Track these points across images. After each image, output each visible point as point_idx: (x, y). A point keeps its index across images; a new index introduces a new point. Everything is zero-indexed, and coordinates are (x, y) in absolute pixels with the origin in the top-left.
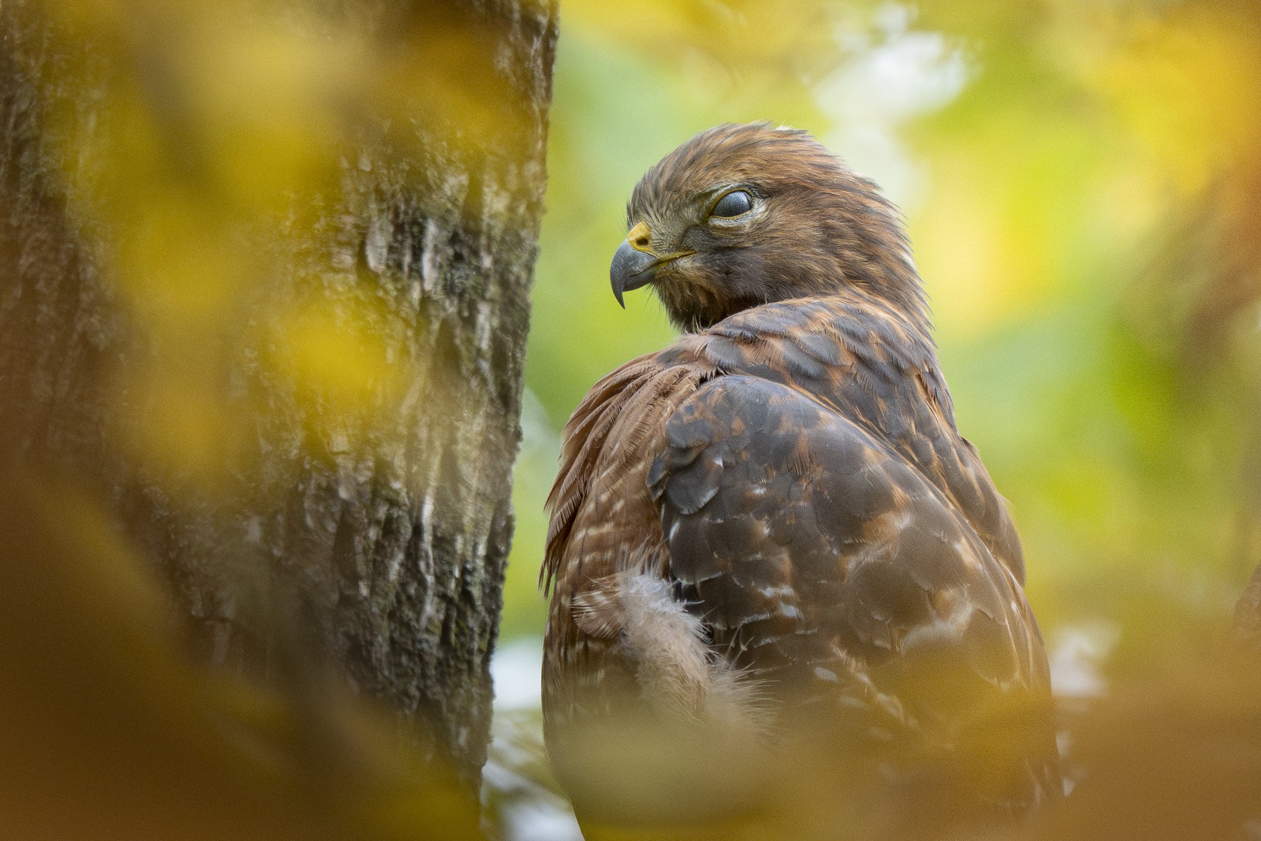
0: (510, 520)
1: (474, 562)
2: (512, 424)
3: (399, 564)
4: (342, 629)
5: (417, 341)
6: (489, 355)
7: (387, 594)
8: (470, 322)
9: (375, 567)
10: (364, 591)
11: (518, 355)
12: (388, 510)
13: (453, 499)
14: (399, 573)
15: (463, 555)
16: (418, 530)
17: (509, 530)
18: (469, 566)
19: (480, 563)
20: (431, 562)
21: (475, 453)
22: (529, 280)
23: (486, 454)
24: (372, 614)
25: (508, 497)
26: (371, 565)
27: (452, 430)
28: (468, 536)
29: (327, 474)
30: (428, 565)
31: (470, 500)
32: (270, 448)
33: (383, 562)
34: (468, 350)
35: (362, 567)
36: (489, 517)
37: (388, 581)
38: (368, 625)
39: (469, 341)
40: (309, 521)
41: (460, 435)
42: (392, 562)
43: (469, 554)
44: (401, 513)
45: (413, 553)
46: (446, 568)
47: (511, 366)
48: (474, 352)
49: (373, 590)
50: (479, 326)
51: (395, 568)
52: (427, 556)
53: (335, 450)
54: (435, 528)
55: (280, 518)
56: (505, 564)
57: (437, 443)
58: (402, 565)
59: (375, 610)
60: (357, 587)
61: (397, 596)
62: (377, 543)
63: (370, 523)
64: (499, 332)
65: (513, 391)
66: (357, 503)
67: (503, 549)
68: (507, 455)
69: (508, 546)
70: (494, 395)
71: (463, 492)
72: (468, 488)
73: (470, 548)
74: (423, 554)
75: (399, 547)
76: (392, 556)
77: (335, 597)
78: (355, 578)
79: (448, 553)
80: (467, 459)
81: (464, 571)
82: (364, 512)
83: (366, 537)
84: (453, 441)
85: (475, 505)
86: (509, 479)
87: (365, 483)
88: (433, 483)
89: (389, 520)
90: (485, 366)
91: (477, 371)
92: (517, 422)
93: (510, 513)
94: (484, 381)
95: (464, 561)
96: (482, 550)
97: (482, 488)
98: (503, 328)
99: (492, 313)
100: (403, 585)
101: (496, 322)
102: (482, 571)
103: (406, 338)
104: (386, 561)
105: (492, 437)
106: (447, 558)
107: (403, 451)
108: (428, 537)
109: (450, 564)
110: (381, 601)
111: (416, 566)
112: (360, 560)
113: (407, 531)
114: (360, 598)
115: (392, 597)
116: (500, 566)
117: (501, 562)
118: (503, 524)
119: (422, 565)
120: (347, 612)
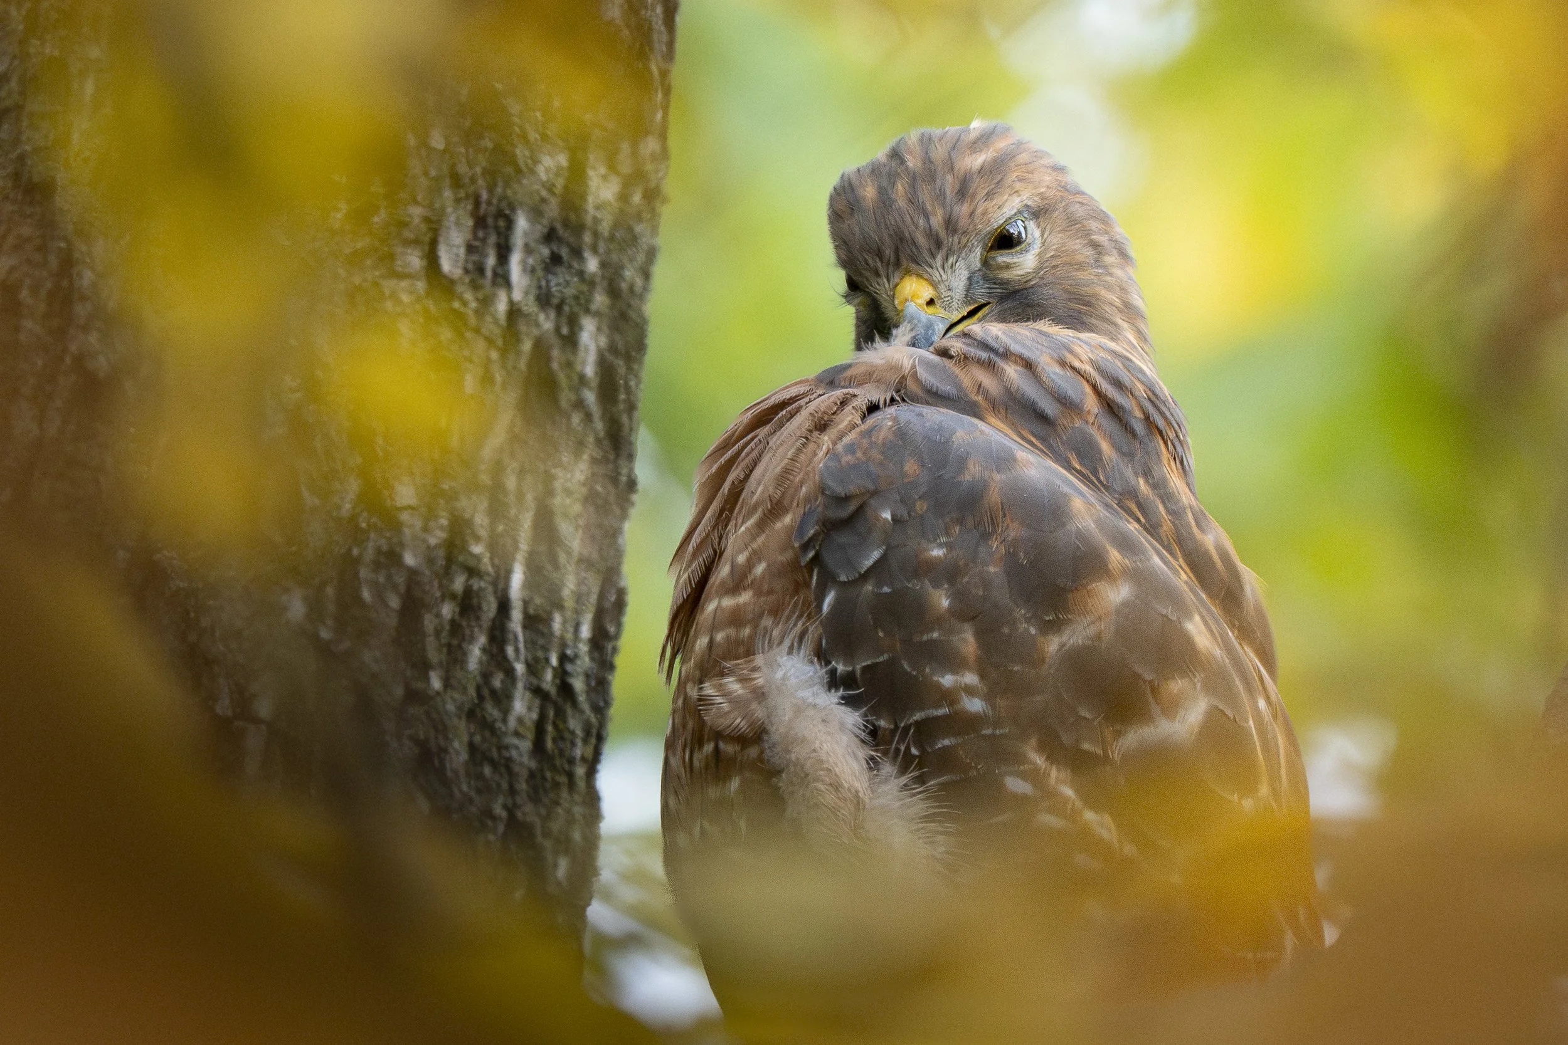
0: (621, 593)
1: (576, 647)
2: (624, 471)
3: (480, 649)
4: (408, 732)
5: (504, 367)
6: (594, 383)
7: (465, 688)
8: (571, 341)
9: (449, 652)
10: (436, 683)
11: (632, 383)
12: (467, 580)
13: (549, 567)
14: (480, 662)
15: (562, 638)
16: (504, 606)
17: (620, 605)
18: (569, 652)
19: (584, 648)
20: (521, 646)
21: (577, 508)
22: (646, 289)
23: (592, 509)
24: (446, 712)
25: (619, 564)
26: (445, 650)
27: (549, 478)
28: (569, 614)
29: (388, 535)
30: (517, 650)
31: (571, 568)
32: (317, 502)
33: (460, 646)
34: (569, 377)
35: (434, 654)
36: (596, 590)
37: (467, 671)
38: (441, 728)
39: (569, 365)
40: (366, 595)
41: (558, 484)
42: (471, 647)
43: (569, 636)
44: (483, 584)
45: (498, 635)
46: (540, 654)
47: (622, 397)
48: (576, 378)
49: (447, 683)
50: (582, 348)
51: (475, 654)
52: (516, 638)
53: (399, 505)
54: (526, 603)
55: (330, 591)
56: (615, 650)
57: (529, 497)
58: (484, 650)
59: (450, 707)
60: (427, 679)
61: (478, 689)
62: (453, 622)
63: (443, 598)
64: (607, 354)
65: (626, 428)
66: (427, 572)
67: (612, 629)
68: (617, 511)
69: (619, 625)
70: (602, 434)
71: (562, 558)
72: (569, 554)
73: (571, 630)
74: (511, 637)
75: (480, 627)
76: (472, 639)
77: (399, 691)
78: (424, 667)
79: (543, 634)
80: (566, 516)
81: (563, 658)
82: (436, 583)
83: (438, 615)
84: (550, 492)
85: (577, 574)
86: (620, 541)
87: (437, 546)
88: (524, 546)
89: (468, 592)
90: (590, 397)
91: (579, 404)
92: (631, 470)
93: (622, 584)
94: (588, 416)
95: (563, 645)
96: (586, 632)
97: (585, 552)
98: (613, 349)
99: (599, 329)
100: (486, 676)
101: (603, 341)
102: (587, 659)
103: (489, 359)
104: (464, 645)
105: (599, 488)
106: (541, 641)
107: (485, 504)
108: (517, 615)
109: (546, 649)
110: (456, 696)
111: (502, 651)
112: (431, 643)
113: (490, 608)
114: (430, 692)
115: (472, 691)
116: (609, 652)
117: (610, 646)
118: (613, 598)
119: (510, 651)
120: (415, 710)
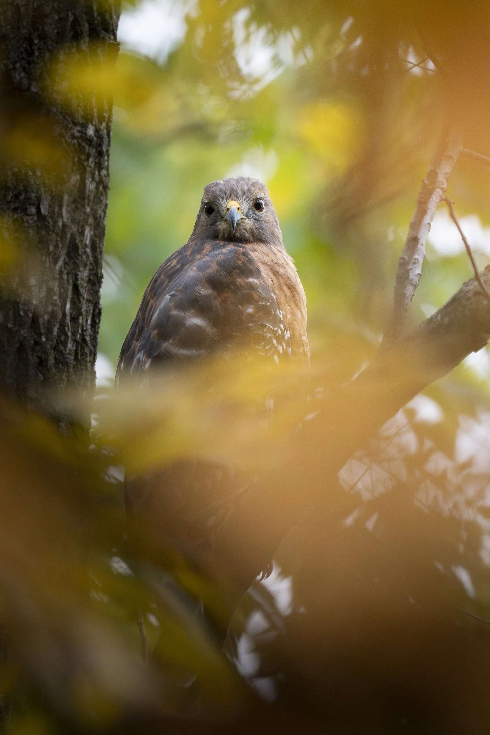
0: (100, 310)
1: (86, 327)
2: (99, 272)
3: (57, 328)
4: (36, 355)
5: (61, 242)
6: (90, 246)
7: (53, 341)
8: (82, 233)
9: (47, 330)
10: (44, 339)
11: (101, 245)
12: (52, 307)
13: (78, 302)
14: (57, 332)
15: (82, 324)
16: (64, 315)
17: (100, 314)
18: (84, 328)
19: (89, 327)
20: (70, 328)
21: (85, 285)
22: (104, 216)
23: (90, 284)
24: (48, 348)
25: (99, 301)
26: (46, 329)
27: (76, 275)
28: (84, 317)
29: (28, 294)
30: (68, 329)
31: (84, 302)
32: (5, 285)
33: (51, 328)
34: (82, 245)
35: (43, 331)
36: (92, 309)
37: (53, 335)
38: (46, 353)
39: (82, 241)
40: (22, 313)
41: (79, 277)
42: (54, 328)
43: (84, 324)
44: (57, 308)
45: (63, 325)
46: (76, 329)
47: (98, 250)
48: (84, 245)
49: (47, 339)
50: (85, 235)
51: (55, 330)
52: (68, 325)
53: (31, 285)
54: (71, 314)
55: (11, 312)
56: (99, 327)
57: (71, 281)
58: (58, 329)
59: (48, 347)
60: (41, 338)
61: (57, 340)
62: (48, 321)
63: (45, 313)
64: (93, 237)
65: (99, 260)
66: (40, 305)
67: (97, 321)
68: (98, 285)
69: (100, 320)
70: (92, 261)
71: (81, 299)
72: (84, 298)
73: (85, 321)
74: (67, 324)
75: (57, 322)
76: (55, 325)
77: (33, 342)
78: (40, 335)
79: (76, 323)
80: (82, 287)
81: (83, 330)
82: (43, 309)
83: (44, 319)
84: (77, 279)
85: (86, 304)
86: (99, 294)
87: (43, 297)
88: (70, 296)
89: (53, 311)
90: (88, 250)
91: (85, 252)
92: (101, 272)
93: (100, 307)
94: (88, 256)
95: (83, 326)
96: (89, 322)
97: (88, 298)
98: (95, 235)
99: (91, 229)
100: (59, 336)
101: (92, 233)
102: (90, 330)
103: (57, 241)
104: (52, 327)
105: (92, 278)
106: (76, 325)
107: (58, 284)
108: (68, 318)
109: (78, 328)
110: (50, 343)
111: (64, 329)
112: (42, 327)
113: (60, 315)
114: (42, 342)
115: (55, 342)
116: (97, 328)
117: (97, 326)
118: (97, 311)
119: (66, 329)
120: (38, 348)
